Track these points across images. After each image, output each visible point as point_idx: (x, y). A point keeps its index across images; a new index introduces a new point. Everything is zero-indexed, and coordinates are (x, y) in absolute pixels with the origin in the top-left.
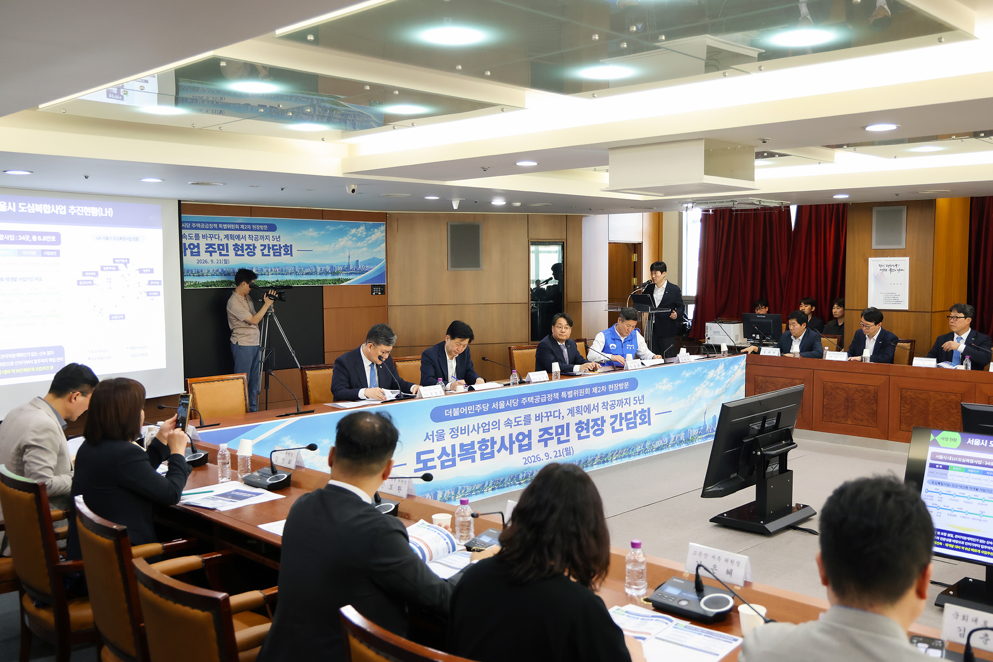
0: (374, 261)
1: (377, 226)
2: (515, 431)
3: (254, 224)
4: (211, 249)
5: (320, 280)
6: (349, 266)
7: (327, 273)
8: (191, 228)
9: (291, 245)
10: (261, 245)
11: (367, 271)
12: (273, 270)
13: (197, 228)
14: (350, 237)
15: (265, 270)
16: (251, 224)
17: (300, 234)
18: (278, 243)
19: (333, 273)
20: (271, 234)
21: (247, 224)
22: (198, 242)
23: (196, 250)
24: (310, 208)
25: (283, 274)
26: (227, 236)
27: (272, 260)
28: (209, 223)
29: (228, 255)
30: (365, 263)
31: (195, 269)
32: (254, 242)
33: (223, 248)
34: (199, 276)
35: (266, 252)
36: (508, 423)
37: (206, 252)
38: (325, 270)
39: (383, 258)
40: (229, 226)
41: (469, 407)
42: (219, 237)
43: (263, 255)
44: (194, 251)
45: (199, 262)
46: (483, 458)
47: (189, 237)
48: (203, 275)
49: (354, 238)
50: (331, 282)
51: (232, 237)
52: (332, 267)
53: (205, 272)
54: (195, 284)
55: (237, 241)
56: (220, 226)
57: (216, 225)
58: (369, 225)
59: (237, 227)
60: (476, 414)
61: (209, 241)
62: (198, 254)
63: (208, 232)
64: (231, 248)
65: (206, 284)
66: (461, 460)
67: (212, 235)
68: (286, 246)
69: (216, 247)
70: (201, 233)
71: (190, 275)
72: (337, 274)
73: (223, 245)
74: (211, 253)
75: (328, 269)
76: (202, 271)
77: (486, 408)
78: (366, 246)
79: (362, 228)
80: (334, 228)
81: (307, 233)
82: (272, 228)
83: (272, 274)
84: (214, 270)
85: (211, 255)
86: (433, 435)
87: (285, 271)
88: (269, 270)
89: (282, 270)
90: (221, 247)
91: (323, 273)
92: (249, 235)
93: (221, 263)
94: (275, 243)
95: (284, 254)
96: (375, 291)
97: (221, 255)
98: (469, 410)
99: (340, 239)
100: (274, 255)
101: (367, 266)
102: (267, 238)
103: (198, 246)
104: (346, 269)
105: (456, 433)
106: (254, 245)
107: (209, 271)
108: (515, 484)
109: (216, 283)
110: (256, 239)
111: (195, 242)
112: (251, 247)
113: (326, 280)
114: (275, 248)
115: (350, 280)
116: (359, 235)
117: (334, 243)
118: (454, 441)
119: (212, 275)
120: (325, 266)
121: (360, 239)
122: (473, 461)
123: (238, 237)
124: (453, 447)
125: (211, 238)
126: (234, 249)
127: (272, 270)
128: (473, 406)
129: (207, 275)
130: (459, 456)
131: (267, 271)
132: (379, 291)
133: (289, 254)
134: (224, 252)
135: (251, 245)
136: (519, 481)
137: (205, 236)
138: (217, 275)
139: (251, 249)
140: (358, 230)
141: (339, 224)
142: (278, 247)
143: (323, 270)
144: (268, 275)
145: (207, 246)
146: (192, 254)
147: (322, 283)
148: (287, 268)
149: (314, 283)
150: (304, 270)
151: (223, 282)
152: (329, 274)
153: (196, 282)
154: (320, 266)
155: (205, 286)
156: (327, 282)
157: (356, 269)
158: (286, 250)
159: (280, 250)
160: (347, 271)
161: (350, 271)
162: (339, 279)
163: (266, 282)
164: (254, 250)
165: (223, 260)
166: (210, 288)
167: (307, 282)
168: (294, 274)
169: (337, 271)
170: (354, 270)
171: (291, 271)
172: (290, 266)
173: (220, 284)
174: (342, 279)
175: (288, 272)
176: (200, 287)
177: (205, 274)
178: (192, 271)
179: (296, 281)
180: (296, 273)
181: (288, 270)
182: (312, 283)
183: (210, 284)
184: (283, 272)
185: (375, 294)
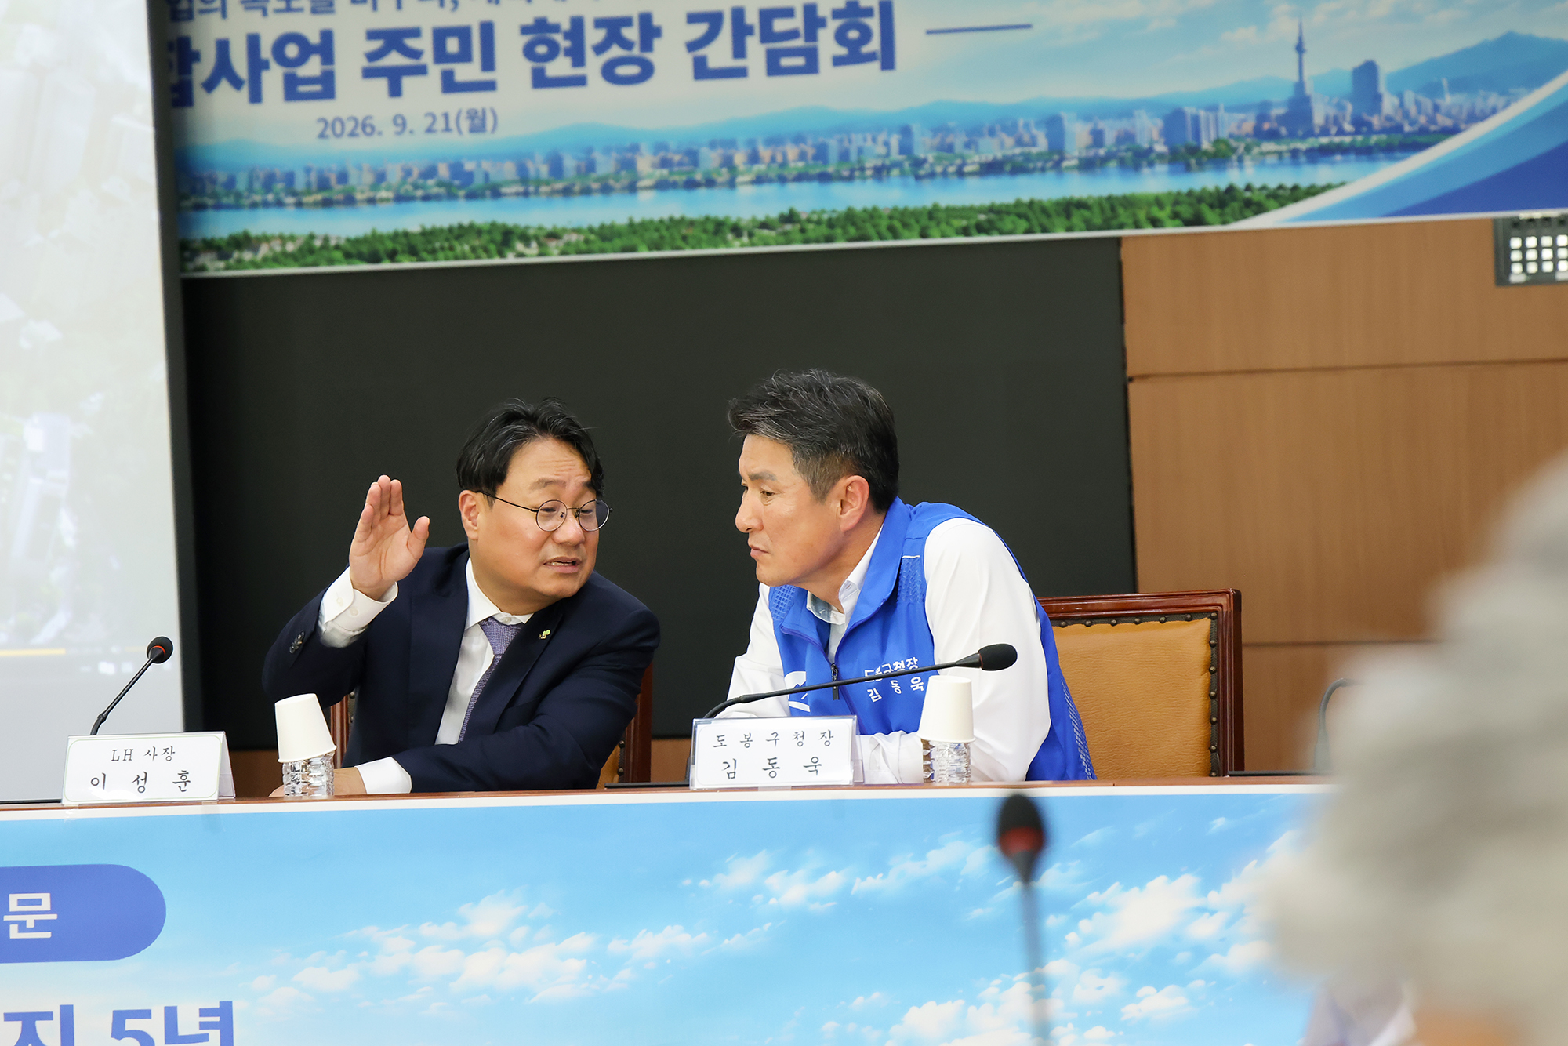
4: (394, 59)
5: (1081, 205)
6: (1299, 110)
7: (1137, 159)
9: (887, 6)
10: (693, 19)
11: (1452, 131)
12: (765, 153)
15: (710, 159)
19: (1184, 157)
23: (313, 67)
25: (825, 178)
29: (490, 86)
30: (1434, 79)
31: (308, 171)
33: (463, 50)
34: (327, 203)
35: (719, 53)
37: (368, 73)
38: (1127, 137)
43: (701, 70)
44: (301, 72)
48: (349, 201)
50: (1162, 215)
52: (1175, 120)
53: (360, 183)
54: (308, 250)
55: (544, 7)
62: (326, 87)
65: (365, 249)
68: (852, 12)
69: (424, 44)
71: (279, 204)
72: (1220, 157)
73: (464, 33)
74: (394, 80)
75: (1149, 131)
76: (343, 177)
83: (759, 180)
84: (410, 173)
85: (395, 91)
87: (844, 156)
88: (739, 159)
89: (821, 154)
90: (453, 45)
91: (1111, 156)
95: (838, 61)
96: (1525, 262)
97: (450, 84)
100: (774, 68)
101: (1448, 100)
103: (326, 47)
104: (1286, 129)
106: (646, 18)
107: (380, 178)
109: (419, 244)
112: (632, 33)
113: (1129, 202)
114: (780, 25)
115: (1313, 191)
119: (401, 198)
120: (1126, 111)
126: (529, 52)
127: (754, 158)
129: (372, 201)
131: (728, 163)
132: (1555, 261)
133: (870, 57)
134: (466, 72)
135: (627, 22)
138: (426, 198)
139: (629, 45)
142: (797, 22)
143: (1110, 138)
144: (732, 184)
145: (377, 45)
146: (293, 89)
147: (1098, 220)
148: (857, 140)
149: (1045, 221)
150: (967, 145)
151: (460, 233)
152: (1151, 164)
153: (312, 237)
154: (1087, 118)
155: (362, 258)
156: (1142, 215)
157: (1360, 124)
158: (853, 34)
159: (811, 36)
160: (1292, 135)
161: (1317, 136)
162: (1231, 189)
163: (719, 228)
164: (647, 45)
165: (464, 115)
166: (386, 265)
167: (996, 215)
168: (903, 174)
169: (1217, 141)
170: (1341, 132)
171: (879, 156)
172: (875, 127)
173: (442, 248)
174: (1248, 188)
175: (859, 161)
176: (331, 262)
177: (359, 196)
178: (290, 178)
179: (916, 214)
180: (917, 170)
181: (860, 151)
182: (1028, 219)
183: (390, 245)
184: (826, 162)
185: (1522, 278)
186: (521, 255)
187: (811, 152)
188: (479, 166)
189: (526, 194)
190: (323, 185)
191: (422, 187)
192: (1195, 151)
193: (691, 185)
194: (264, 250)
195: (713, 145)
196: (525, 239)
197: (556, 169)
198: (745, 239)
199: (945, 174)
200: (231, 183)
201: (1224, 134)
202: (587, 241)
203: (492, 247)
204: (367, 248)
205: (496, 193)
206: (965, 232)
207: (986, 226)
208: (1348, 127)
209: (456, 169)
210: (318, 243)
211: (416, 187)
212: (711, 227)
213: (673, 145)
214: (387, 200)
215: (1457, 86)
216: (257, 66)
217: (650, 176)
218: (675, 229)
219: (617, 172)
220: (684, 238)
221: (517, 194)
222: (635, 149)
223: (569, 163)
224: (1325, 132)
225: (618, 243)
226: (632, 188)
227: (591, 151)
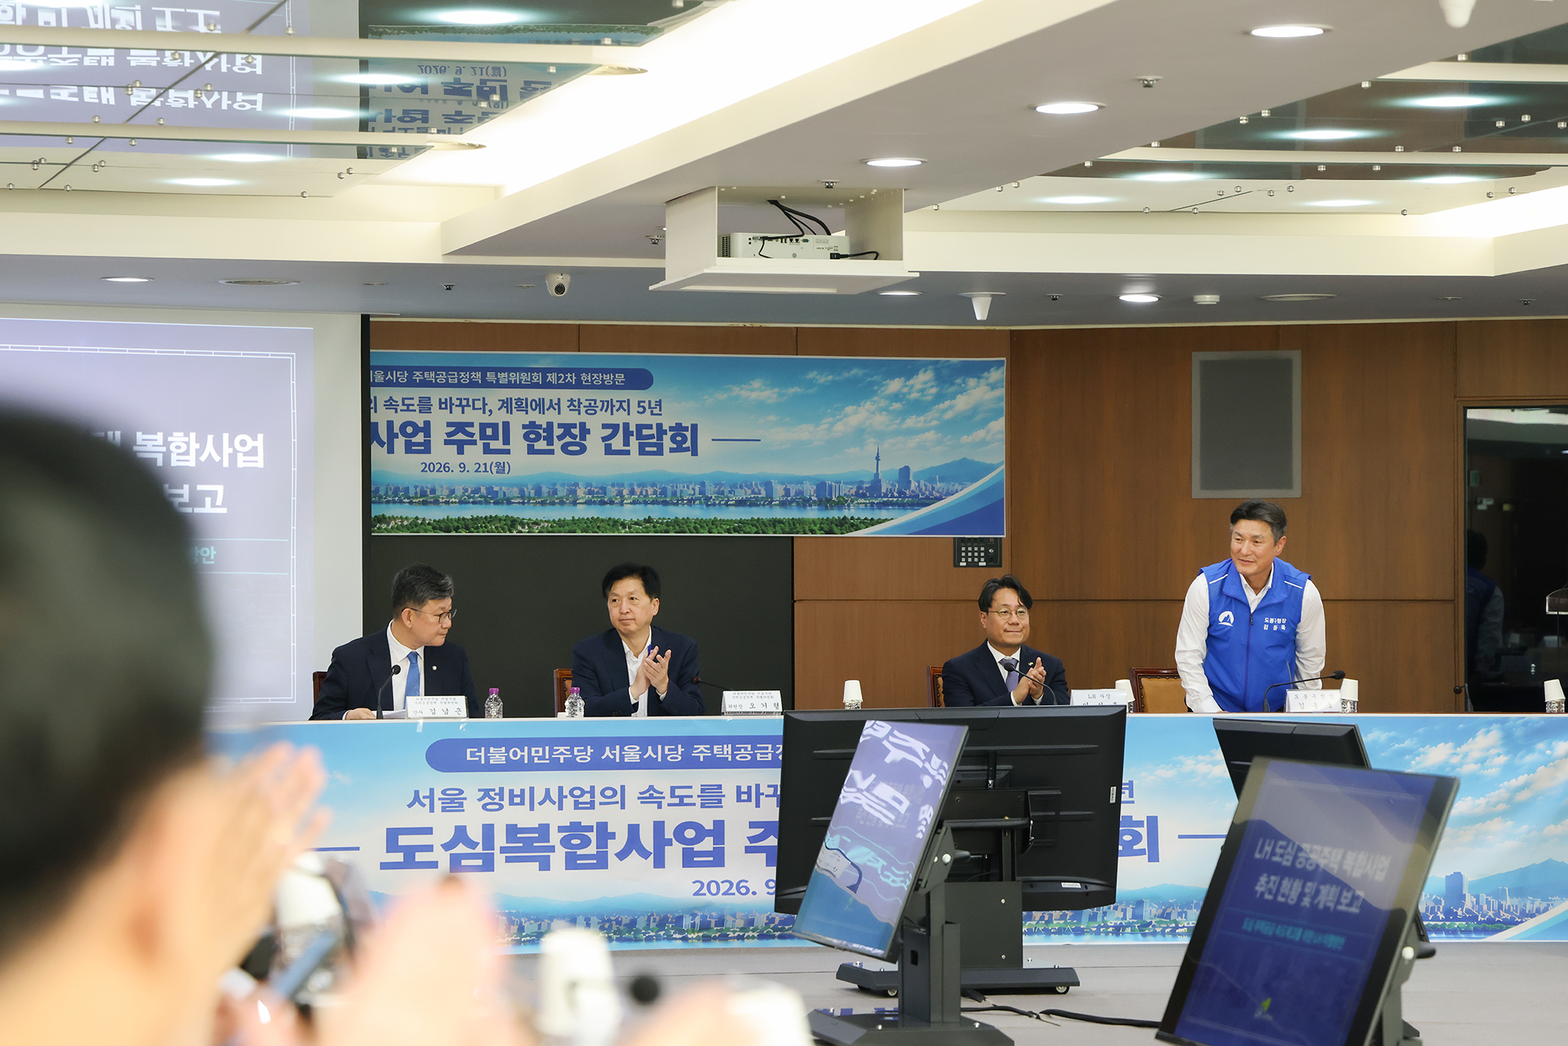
0: (968, 471)
1: (977, 371)
2: (673, 818)
3: (587, 371)
4: (460, 436)
5: (780, 522)
6: (876, 483)
7: (805, 503)
8: (411, 383)
9: (694, 427)
10: (605, 426)
11: (940, 499)
12: (638, 490)
13: (425, 384)
14: (883, 403)
15: (612, 492)
16: (578, 372)
17: (722, 396)
18: (653, 421)
19: (825, 503)
20: (634, 396)
21: (565, 371)
22: (426, 417)
23: (420, 438)
24: (758, 325)
25: (665, 503)
26: (506, 404)
27: (636, 465)
28: (459, 369)
29: (508, 452)
30: (931, 475)
31: (416, 487)
32: (584, 417)
33: (494, 434)
34: (425, 503)
35: (617, 443)
36: (650, 796)
37: (447, 442)
38: (800, 493)
39: (995, 461)
40: (514, 377)
41: (533, 749)
42: (485, 404)
43: (609, 451)
44: (414, 440)
45: (428, 467)
46: (572, 863)
47: (404, 404)
48: (436, 502)
49: (897, 406)
50: (816, 528)
51: (522, 405)
52: (821, 486)
53: (441, 494)
54: (414, 524)
55: (534, 416)
56: (491, 377)
57: (479, 375)
58: (950, 366)
59: (537, 378)
60: (554, 765)
61: (457, 416)
62: (426, 448)
63: (455, 394)
64: (517, 433)
65: (442, 525)
66: (508, 860)
67: (468, 400)
68: (679, 428)
69: (476, 430)
70: (436, 395)
71: (401, 502)
72: (840, 504)
73: (495, 426)
74: (460, 446)
75: (810, 490)
76: (433, 491)
77: (584, 755)
78: (937, 429)
79: (924, 377)
80: (830, 378)
81: (744, 393)
82: (639, 380)
83: (634, 503)
84: (467, 490)
85: (461, 451)
86: (431, 797)
87: (674, 494)
88: (625, 492)
89: (664, 492)
90: (489, 432)
91: (792, 501)
92: (572, 401)
93: (486, 471)
94: (647, 418)
95: (672, 450)
96: (967, 557)
97: (487, 450)
98: (533, 754)
99: (849, 409)
100: (642, 452)
101: (938, 485)
102: (621, 406)
103: (426, 428)
104: (870, 492)
105: (497, 801)
106: (582, 425)
107: (452, 492)
108: (670, 938)
109: (470, 524)
110: (591, 409)
111: (419, 419)
112: (576, 431)
113: (801, 521)
114: (645, 432)
115: (880, 521)
116: (914, 395)
117: (830, 419)
118: (489, 818)
119: (461, 502)
120: (800, 481)
121: (918, 407)
122: (545, 865)
123: (539, 405)
124: (488, 830)
125: (463, 407)
126: (526, 437)
127: (632, 492)
128: (547, 748)
129: (447, 503)
130: (503, 850)
131: (620, 494)
132: (979, 557)
133: (687, 449)
134: (495, 445)
135: (574, 426)
136: (681, 932)
137: (446, 403)
138: (474, 503)
139: (575, 437)
140: (911, 382)
141: (849, 365)
142: (654, 431)
143: (792, 493)
144: (622, 504)
145: (452, 429)
146: (409, 448)
147: (787, 529)
148: (680, 487)
149: (764, 528)
150: (730, 492)
151: (491, 520)
152: (810, 506)
153: (417, 518)
154: (783, 483)
155: (441, 530)
156: (807, 528)
157: (900, 493)
158: (679, 438)
159: (660, 438)
160: (872, 496)
161: (883, 497)
162: (845, 518)
163: (615, 524)
164: (583, 438)
165: (494, 464)
166: (453, 534)
167: (742, 524)
168: (701, 503)
169: (839, 496)
170: (893, 496)
171: (690, 494)
172: (689, 481)
173: (481, 526)
174: (852, 518)
175: (681, 496)
176: (426, 531)
177: (441, 500)
178: (407, 490)
179: (706, 522)
180: (707, 502)
181: (681, 491)
182: (757, 528)
183: (456, 524)
184: (666, 496)
185: (965, 564)
186: (521, 532)
187: (659, 491)
188: (501, 489)
189: (523, 503)
190: (423, 494)
191: (473, 498)
192: (829, 500)
193: (603, 503)
194: (392, 523)
195: (613, 485)
196: (522, 524)
197: (538, 492)
198: (627, 529)
199: (720, 504)
200: (377, 490)
201: (842, 494)
202: (551, 527)
203: (506, 527)
204: (444, 525)
205: (509, 502)
206: (728, 531)
207: (738, 529)
208: (896, 494)
209: (490, 490)
210: (420, 521)
211: (469, 497)
212: (611, 523)
213: (594, 484)
214: (455, 503)
215: (942, 480)
216: (392, 436)
217: (583, 498)
218: (594, 523)
219: (567, 495)
220: (598, 527)
221: (519, 503)
222: (576, 485)
223: (545, 490)
224: (886, 496)
225: (567, 528)
226: (574, 503)
227: (555, 484)
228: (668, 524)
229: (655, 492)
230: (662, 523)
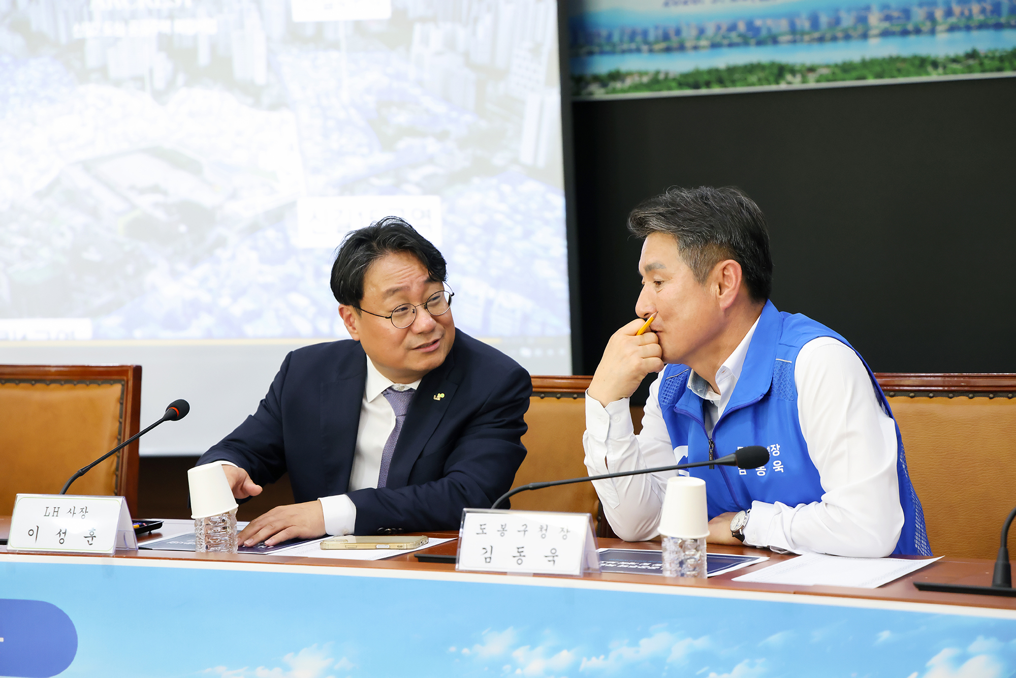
12: (957, 9)
15: (919, 15)
25: (998, 26)
31: (657, 28)
34: (668, 50)
48: (682, 48)
53: (689, 35)
54: (656, 82)
71: (638, 50)
76: (678, 32)
83: (952, 29)
84: (720, 28)
87: (1013, 10)
88: (939, 14)
89: (996, 9)
107: (701, 32)
109: (725, 76)
119: (715, 46)
127: (949, 13)
129: (696, 48)
131: (931, 17)
138: (731, 45)
144: (933, 32)
151: (751, 69)
153: (657, 73)
155: (689, 86)
163: (922, 63)
166: (704, 91)
173: (740, 79)
176: (670, 89)
177: (688, 45)
178: (645, 33)
183: (707, 78)
186: (790, 83)
187: (988, 8)
188: (764, 22)
189: (794, 42)
190: (666, 37)
191: (728, 38)
193: (905, 33)
194: (629, 82)
195: (920, 5)
196: (793, 71)
197: (815, 22)
198: (941, 70)
200: (610, 37)
202: (834, 73)
203: (772, 79)
204: (691, 80)
205: (775, 41)
209: (750, 25)
210: (661, 77)
211: (724, 38)
212: (917, 62)
214: (706, 47)
217: (877, 27)
218: (892, 64)
219: (855, 25)
220: (899, 70)
221: (789, 42)
222: (868, 8)
223: (824, 20)
225: (854, 74)
226: (865, 36)
227: (837, 10)
228: (1002, 59)
229: (983, 11)
230: (993, 58)
